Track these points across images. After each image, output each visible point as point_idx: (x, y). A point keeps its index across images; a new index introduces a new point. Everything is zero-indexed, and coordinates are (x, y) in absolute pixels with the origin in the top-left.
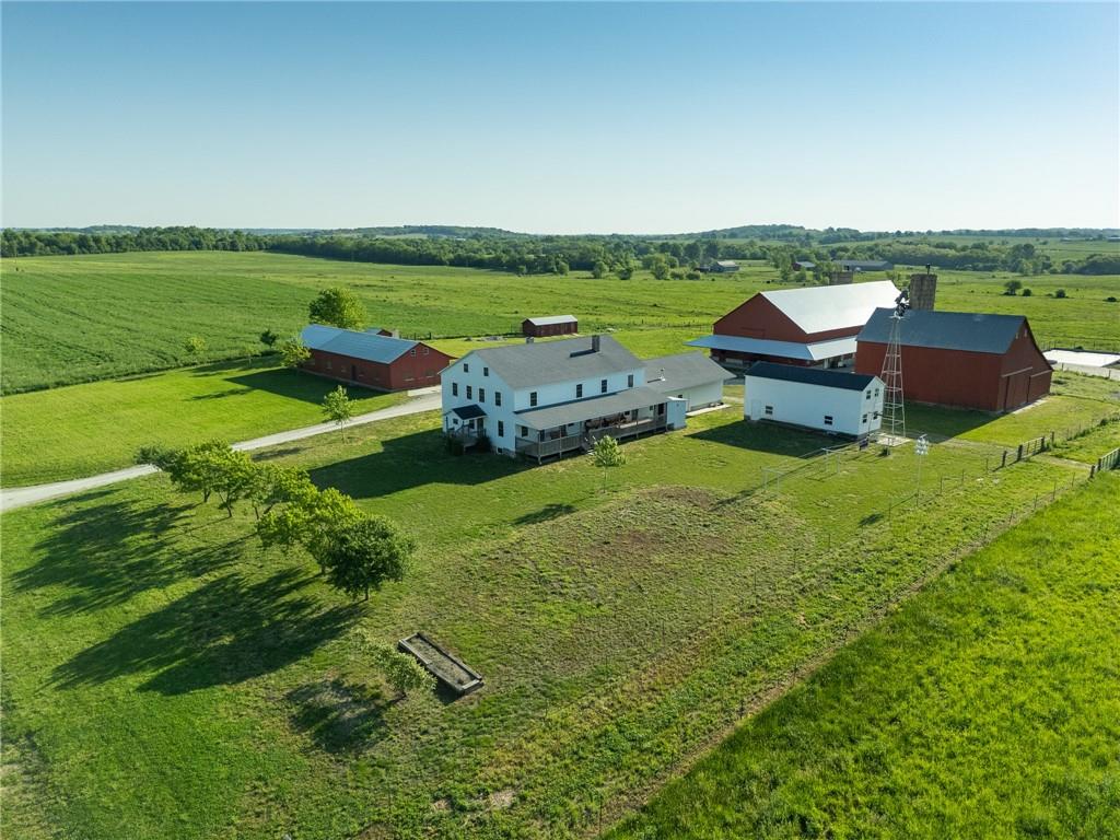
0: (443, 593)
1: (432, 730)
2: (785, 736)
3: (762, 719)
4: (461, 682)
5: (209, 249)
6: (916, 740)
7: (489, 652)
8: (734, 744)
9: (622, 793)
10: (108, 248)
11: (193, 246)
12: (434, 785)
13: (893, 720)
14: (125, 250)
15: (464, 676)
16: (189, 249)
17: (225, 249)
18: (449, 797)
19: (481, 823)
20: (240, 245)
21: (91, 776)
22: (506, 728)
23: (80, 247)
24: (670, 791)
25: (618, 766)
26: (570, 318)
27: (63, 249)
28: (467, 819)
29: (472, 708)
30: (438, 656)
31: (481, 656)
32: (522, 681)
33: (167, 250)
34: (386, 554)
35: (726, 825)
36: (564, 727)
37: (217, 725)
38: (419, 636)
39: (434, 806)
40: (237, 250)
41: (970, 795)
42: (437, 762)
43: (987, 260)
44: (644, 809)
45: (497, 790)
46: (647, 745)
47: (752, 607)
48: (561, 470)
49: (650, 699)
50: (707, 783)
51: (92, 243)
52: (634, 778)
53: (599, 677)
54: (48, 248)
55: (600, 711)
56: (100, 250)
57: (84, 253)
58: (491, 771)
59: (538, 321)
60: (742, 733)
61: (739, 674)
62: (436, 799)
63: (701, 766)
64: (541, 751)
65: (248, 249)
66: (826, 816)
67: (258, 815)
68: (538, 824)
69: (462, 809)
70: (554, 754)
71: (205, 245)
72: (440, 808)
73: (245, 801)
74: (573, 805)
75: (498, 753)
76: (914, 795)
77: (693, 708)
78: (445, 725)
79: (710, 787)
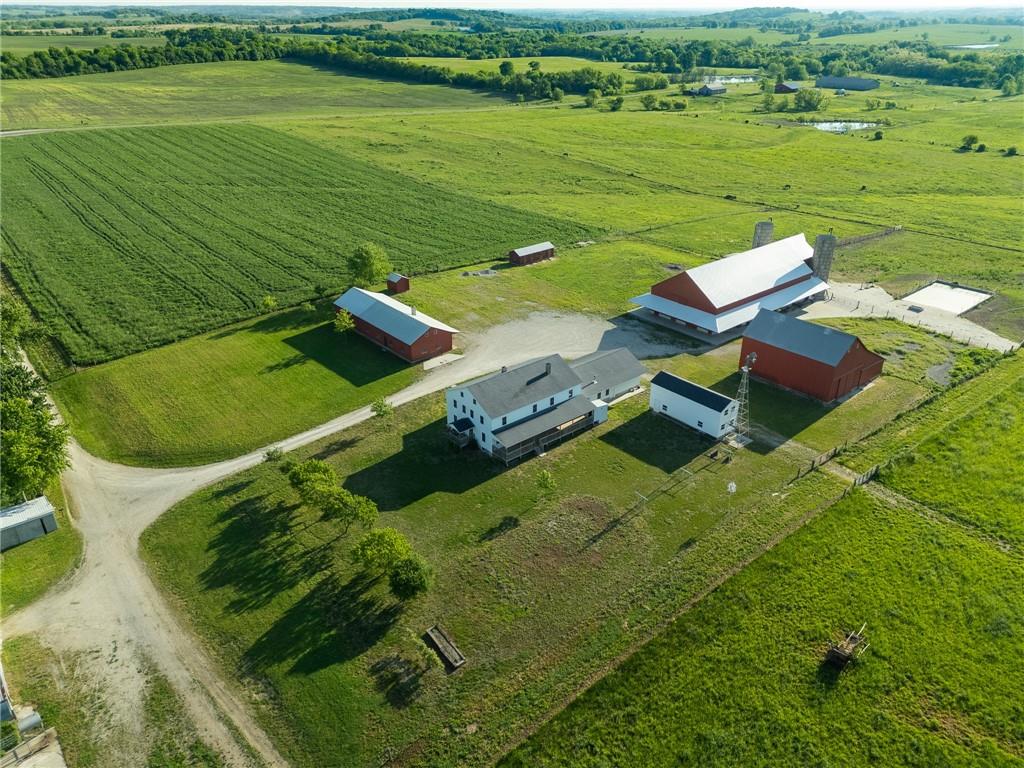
0: (447, 593)
1: (443, 688)
2: (597, 701)
3: (589, 691)
4: (456, 661)
5: (230, 59)
6: (654, 706)
7: (470, 640)
8: (573, 706)
9: (522, 728)
10: (142, 64)
11: (216, 58)
12: (444, 719)
13: (648, 694)
14: (157, 65)
15: (458, 658)
16: (213, 61)
17: (245, 59)
18: (450, 727)
19: (463, 740)
20: (259, 55)
21: (301, 704)
22: (476, 689)
23: (118, 64)
24: (541, 730)
25: (522, 714)
26: (547, 246)
27: (102, 66)
28: (458, 737)
29: (461, 676)
30: (445, 643)
31: (466, 643)
32: (484, 660)
33: (194, 62)
34: (419, 582)
35: (561, 747)
36: (501, 690)
37: (348, 678)
38: (436, 628)
39: (444, 731)
40: (256, 60)
41: (665, 737)
42: (445, 707)
43: (975, 74)
44: (529, 738)
45: (470, 724)
46: (536, 703)
47: (604, 613)
48: (520, 473)
49: (542, 675)
50: (557, 727)
51: (128, 60)
52: (528, 721)
53: (521, 659)
54: (90, 67)
55: (519, 682)
56: (135, 66)
57: (122, 70)
58: (468, 714)
59: (521, 252)
60: (578, 700)
61: (587, 661)
62: (445, 727)
63: (557, 718)
64: (489, 703)
65: (266, 57)
66: (603, 744)
67: (374, 730)
68: (485, 741)
69: (456, 733)
70: (496, 705)
71: (227, 56)
72: (446, 732)
73: (367, 723)
74: (501, 733)
75: (471, 704)
76: (642, 736)
77: (561, 681)
78: (449, 686)
79: (557, 728)
